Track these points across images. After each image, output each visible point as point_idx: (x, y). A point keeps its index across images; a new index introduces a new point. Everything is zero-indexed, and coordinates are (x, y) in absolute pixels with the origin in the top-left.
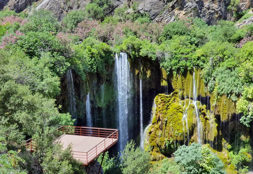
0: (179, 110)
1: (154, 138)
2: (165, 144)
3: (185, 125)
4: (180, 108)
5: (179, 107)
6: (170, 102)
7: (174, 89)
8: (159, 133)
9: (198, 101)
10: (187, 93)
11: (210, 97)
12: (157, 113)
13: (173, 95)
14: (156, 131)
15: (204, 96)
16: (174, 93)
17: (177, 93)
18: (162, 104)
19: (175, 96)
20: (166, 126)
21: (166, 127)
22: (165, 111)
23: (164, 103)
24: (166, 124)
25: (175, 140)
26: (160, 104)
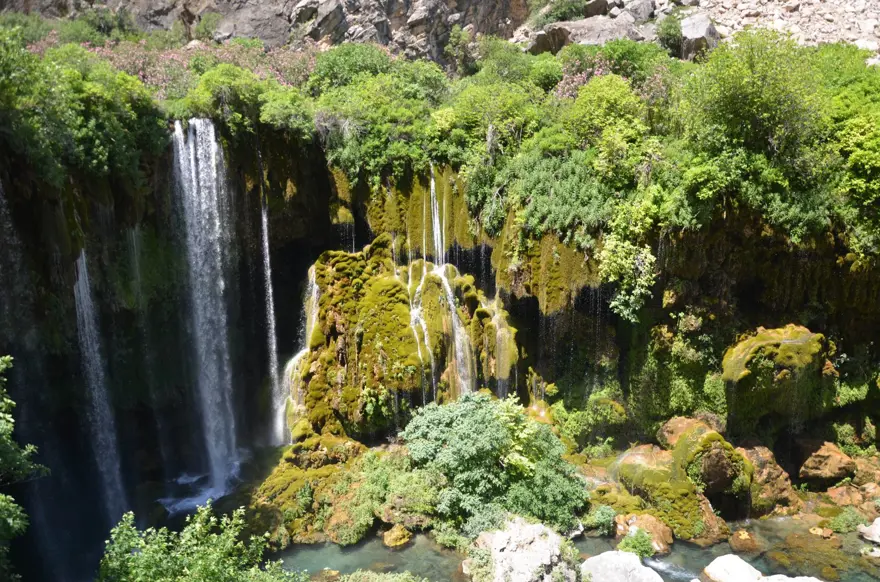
0: (397, 295)
1: (323, 393)
2: (360, 407)
3: (422, 339)
4: (398, 288)
5: (395, 287)
6: (364, 275)
7: (375, 232)
8: (339, 374)
9: (450, 265)
10: (414, 243)
11: (491, 246)
12: (326, 311)
13: (372, 251)
14: (326, 370)
15: (469, 246)
16: (376, 244)
17: (384, 245)
18: (338, 283)
19: (380, 253)
20: (360, 348)
21: (358, 353)
22: (352, 303)
23: (346, 279)
24: (359, 345)
25: (394, 389)
26: (332, 284)
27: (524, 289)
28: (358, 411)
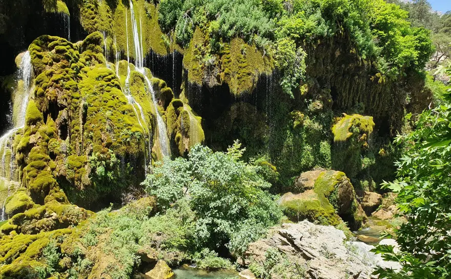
0: (112, 81)
1: (45, 163)
2: (89, 171)
4: (112, 76)
5: (110, 74)
6: (79, 64)
7: (87, 30)
8: (61, 145)
9: (147, 69)
10: (120, 46)
11: (182, 53)
12: (45, 88)
13: (85, 45)
14: (47, 141)
15: (164, 53)
16: (88, 40)
17: (97, 41)
18: (57, 65)
19: (92, 49)
20: (84, 120)
21: (83, 124)
22: (73, 82)
23: (65, 61)
25: (122, 154)
26: (51, 65)
27: (215, 80)
28: (87, 175)
